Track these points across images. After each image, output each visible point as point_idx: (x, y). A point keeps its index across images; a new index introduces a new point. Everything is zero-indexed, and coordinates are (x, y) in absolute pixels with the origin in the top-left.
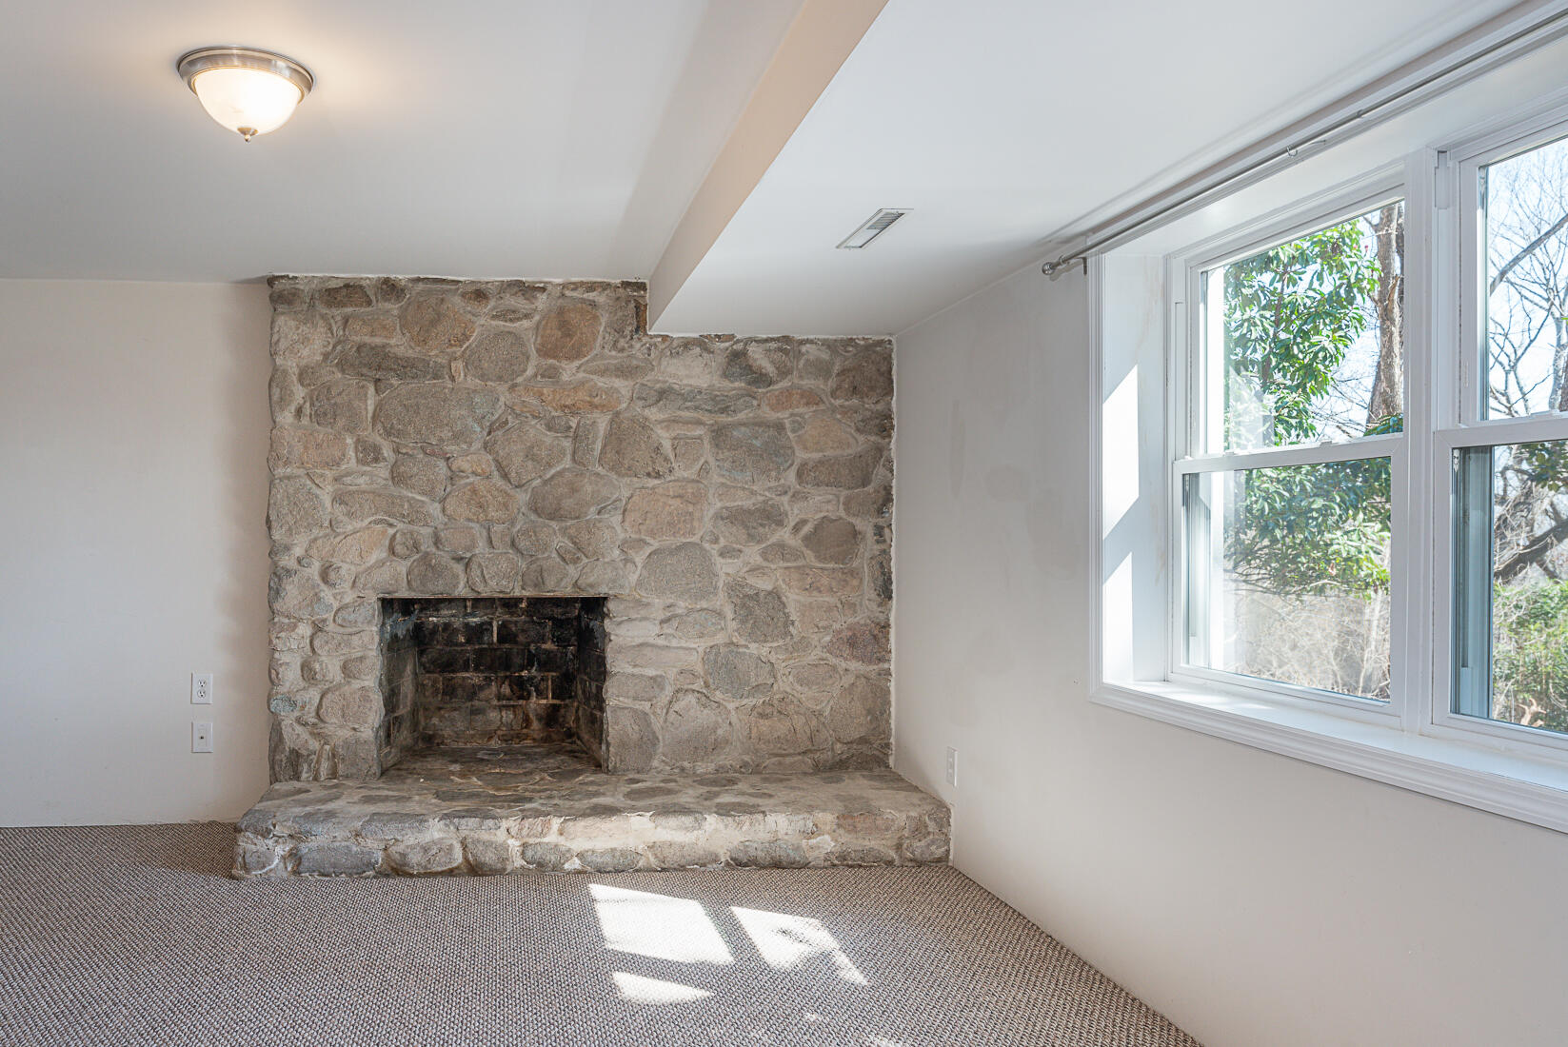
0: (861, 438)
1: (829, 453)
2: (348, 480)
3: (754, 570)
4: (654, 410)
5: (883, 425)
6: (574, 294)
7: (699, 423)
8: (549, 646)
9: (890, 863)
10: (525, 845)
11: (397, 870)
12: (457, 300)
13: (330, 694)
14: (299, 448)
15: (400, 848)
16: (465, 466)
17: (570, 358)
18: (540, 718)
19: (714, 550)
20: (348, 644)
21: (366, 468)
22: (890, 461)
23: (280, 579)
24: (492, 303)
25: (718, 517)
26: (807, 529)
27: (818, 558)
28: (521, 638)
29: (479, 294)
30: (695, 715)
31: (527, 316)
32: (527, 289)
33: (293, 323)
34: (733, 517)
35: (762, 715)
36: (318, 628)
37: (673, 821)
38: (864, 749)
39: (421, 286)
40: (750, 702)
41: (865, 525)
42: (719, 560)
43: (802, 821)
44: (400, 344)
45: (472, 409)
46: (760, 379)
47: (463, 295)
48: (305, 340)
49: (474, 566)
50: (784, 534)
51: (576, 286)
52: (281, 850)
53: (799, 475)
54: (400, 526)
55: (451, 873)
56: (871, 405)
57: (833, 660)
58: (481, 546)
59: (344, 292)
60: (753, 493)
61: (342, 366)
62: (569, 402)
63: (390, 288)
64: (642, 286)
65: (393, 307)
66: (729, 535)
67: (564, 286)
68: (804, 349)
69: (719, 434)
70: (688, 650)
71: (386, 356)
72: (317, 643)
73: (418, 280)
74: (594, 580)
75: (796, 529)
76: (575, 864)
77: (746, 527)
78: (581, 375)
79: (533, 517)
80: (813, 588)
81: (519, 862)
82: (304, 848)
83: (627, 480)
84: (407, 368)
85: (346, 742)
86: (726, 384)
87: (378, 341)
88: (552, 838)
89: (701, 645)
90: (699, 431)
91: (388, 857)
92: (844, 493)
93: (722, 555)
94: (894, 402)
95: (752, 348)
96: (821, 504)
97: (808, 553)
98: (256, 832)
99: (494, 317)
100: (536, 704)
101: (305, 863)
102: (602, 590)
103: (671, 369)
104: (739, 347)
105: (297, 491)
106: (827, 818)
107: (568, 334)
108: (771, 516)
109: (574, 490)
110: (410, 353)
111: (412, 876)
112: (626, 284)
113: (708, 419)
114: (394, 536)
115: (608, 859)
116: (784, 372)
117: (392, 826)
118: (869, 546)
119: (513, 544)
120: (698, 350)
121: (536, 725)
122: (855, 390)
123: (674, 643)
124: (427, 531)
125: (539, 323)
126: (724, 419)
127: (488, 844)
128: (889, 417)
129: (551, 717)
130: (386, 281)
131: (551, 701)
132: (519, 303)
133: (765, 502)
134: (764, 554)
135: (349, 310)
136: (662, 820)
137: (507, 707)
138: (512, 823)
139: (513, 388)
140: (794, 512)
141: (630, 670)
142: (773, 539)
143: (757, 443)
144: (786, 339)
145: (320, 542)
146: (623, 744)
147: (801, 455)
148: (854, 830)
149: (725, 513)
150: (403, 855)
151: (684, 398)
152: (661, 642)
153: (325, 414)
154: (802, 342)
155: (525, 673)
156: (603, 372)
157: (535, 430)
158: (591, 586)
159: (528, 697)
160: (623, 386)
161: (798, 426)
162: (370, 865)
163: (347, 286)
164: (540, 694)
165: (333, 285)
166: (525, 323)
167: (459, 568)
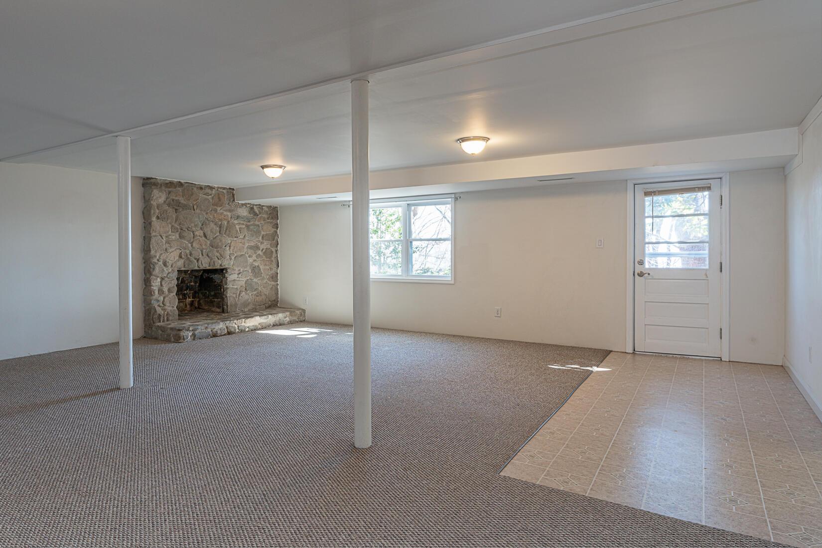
0: (273, 229)
1: (268, 233)
2: (170, 237)
3: (255, 261)
4: (236, 221)
5: (276, 226)
6: (221, 190)
7: (243, 224)
8: (192, 284)
9: (297, 322)
10: (238, 326)
11: (215, 335)
12: (195, 189)
13: (166, 298)
14: (158, 228)
15: (215, 330)
16: (198, 234)
17: (220, 207)
18: (189, 304)
19: (247, 255)
20: (171, 283)
21: (174, 234)
22: (278, 235)
23: (154, 265)
24: (203, 191)
25: (247, 248)
26: (264, 251)
27: (266, 258)
28: (186, 282)
29: (201, 188)
30: (245, 297)
31: (211, 195)
32: (211, 188)
33: (158, 192)
34: (251, 248)
35: (257, 296)
36: (162, 279)
37: (264, 317)
38: (274, 302)
39: (187, 184)
40: (255, 293)
41: (273, 250)
42: (248, 258)
43: (284, 315)
44: (182, 200)
45: (199, 218)
46: (256, 214)
47: (197, 188)
48: (160, 197)
49: (200, 261)
50: (260, 252)
51: (221, 188)
52: (190, 334)
53: (262, 237)
54: (183, 250)
55: (225, 335)
56: (274, 222)
57: (268, 282)
58: (201, 256)
59: (169, 184)
60: (254, 242)
61: (169, 205)
62: (220, 218)
63: (180, 184)
64: (233, 189)
65: (180, 189)
66: (250, 252)
67: (218, 188)
68: (264, 208)
69: (248, 226)
70: (242, 281)
71: (180, 203)
72: (163, 283)
73: (187, 183)
74: (226, 263)
75: (262, 250)
76: (247, 330)
77: (254, 250)
78: (221, 211)
79: (211, 248)
80: (265, 265)
81: (237, 330)
82: (196, 332)
83: (230, 238)
84: (185, 207)
85: (171, 310)
86: (250, 215)
87: (177, 198)
88: (243, 324)
89: (245, 279)
90: (244, 226)
91: (213, 333)
92: (270, 242)
93: (249, 257)
94: (278, 221)
95: (254, 207)
96: (265, 245)
97: (264, 257)
98: (186, 330)
99: (204, 194)
100: (189, 300)
101: (196, 337)
102: (227, 266)
103: (239, 211)
104: (252, 206)
105: (158, 240)
106: (288, 313)
107: (220, 200)
108: (258, 248)
109: (221, 241)
110: (185, 203)
111: (218, 336)
112: (230, 189)
113: (245, 223)
114: (181, 253)
115: (253, 328)
116: (260, 213)
117: (214, 325)
118: (274, 255)
119: (207, 255)
120: (245, 206)
121: (188, 306)
122: (272, 218)
123: (241, 279)
124: (188, 251)
125: (213, 197)
126: (249, 224)
127: (232, 327)
128: (278, 225)
129: (192, 304)
130: (180, 182)
131: (192, 299)
132: (209, 191)
133: (256, 244)
134: (257, 257)
135: (170, 189)
136: (262, 317)
137: (181, 302)
138: (235, 321)
139: (207, 213)
140: (262, 247)
141: (231, 286)
142: (258, 253)
143: (255, 230)
144: (259, 205)
145: (163, 255)
146: (231, 305)
147: (263, 233)
148: (292, 316)
149: (249, 247)
150: (217, 331)
151: (242, 218)
152: (238, 279)
153: (165, 218)
154: (263, 206)
155: (185, 292)
156: (226, 211)
157: (212, 225)
158: (224, 265)
159: (186, 299)
160: (229, 214)
161: (262, 226)
162: (210, 335)
163: (170, 183)
164: (189, 298)
165: (167, 182)
166: (210, 196)
167: (196, 261)
